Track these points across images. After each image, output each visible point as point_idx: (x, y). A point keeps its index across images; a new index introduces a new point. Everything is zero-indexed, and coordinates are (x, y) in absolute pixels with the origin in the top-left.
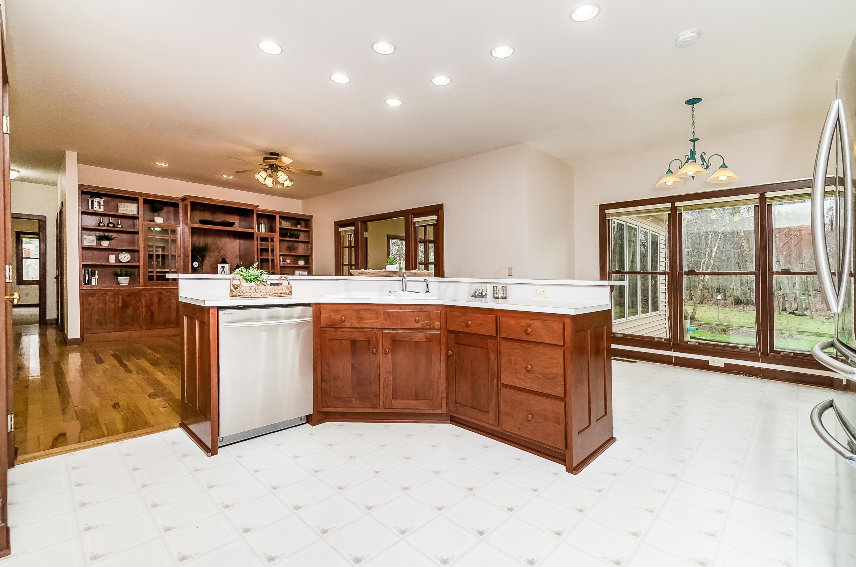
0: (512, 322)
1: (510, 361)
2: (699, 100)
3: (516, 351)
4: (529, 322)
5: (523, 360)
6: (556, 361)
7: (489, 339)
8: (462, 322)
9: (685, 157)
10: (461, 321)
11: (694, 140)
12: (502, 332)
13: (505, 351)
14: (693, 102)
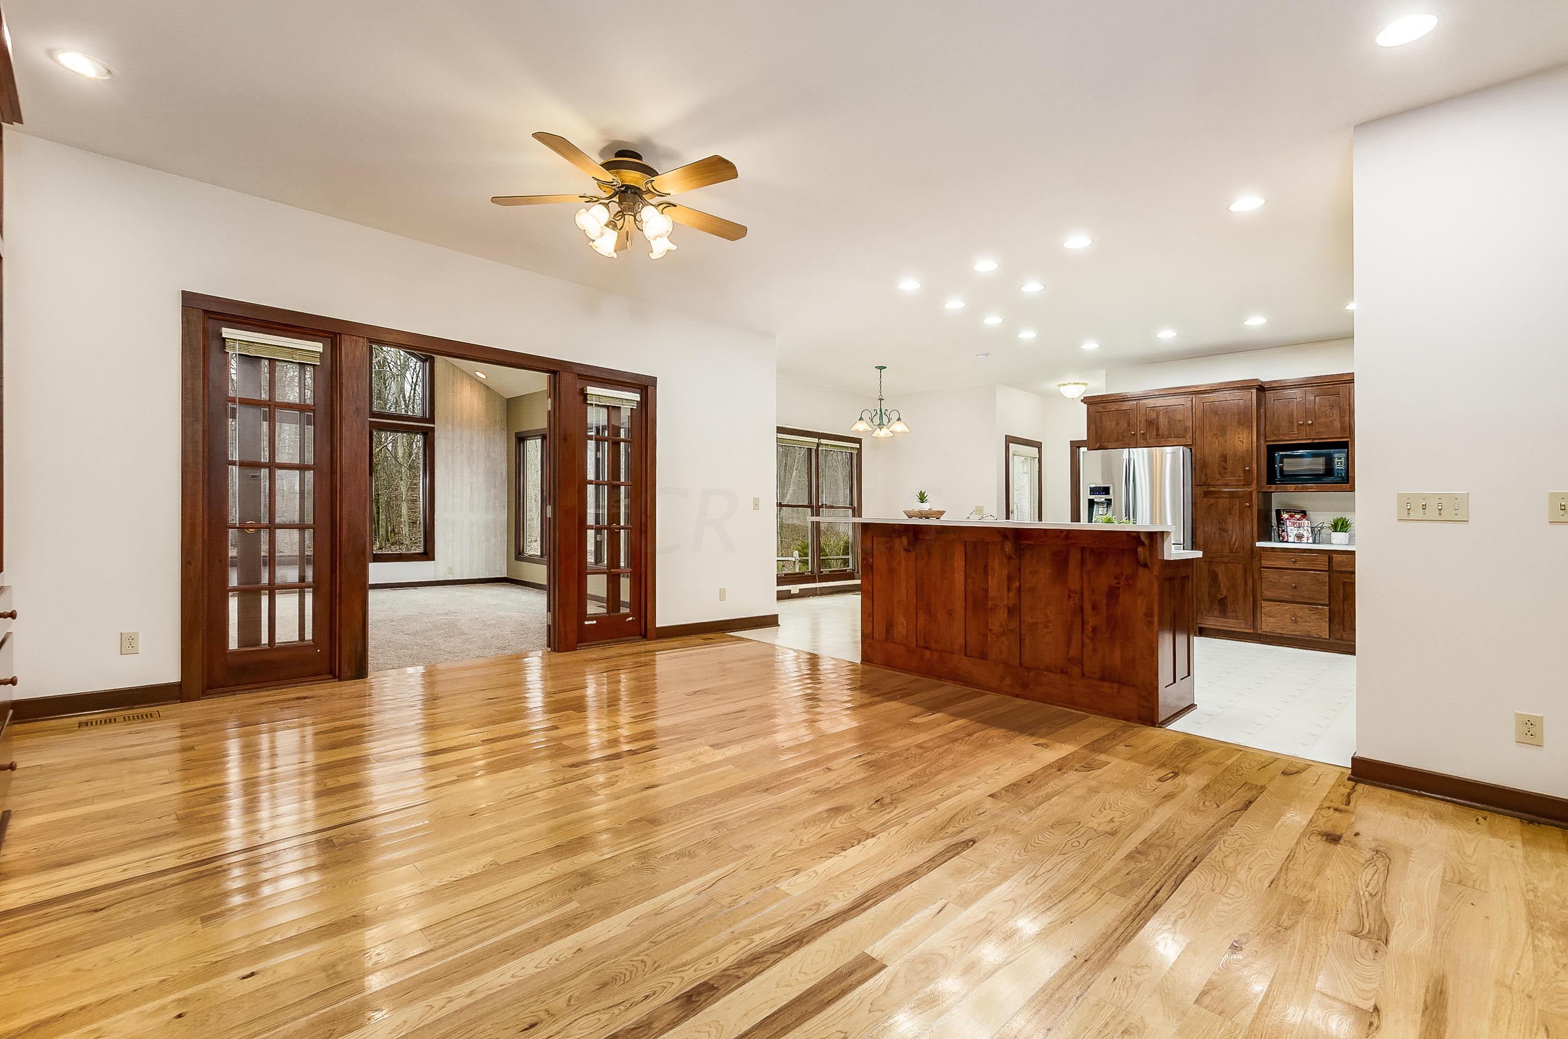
2: (885, 368)
11: (881, 400)
14: (881, 368)
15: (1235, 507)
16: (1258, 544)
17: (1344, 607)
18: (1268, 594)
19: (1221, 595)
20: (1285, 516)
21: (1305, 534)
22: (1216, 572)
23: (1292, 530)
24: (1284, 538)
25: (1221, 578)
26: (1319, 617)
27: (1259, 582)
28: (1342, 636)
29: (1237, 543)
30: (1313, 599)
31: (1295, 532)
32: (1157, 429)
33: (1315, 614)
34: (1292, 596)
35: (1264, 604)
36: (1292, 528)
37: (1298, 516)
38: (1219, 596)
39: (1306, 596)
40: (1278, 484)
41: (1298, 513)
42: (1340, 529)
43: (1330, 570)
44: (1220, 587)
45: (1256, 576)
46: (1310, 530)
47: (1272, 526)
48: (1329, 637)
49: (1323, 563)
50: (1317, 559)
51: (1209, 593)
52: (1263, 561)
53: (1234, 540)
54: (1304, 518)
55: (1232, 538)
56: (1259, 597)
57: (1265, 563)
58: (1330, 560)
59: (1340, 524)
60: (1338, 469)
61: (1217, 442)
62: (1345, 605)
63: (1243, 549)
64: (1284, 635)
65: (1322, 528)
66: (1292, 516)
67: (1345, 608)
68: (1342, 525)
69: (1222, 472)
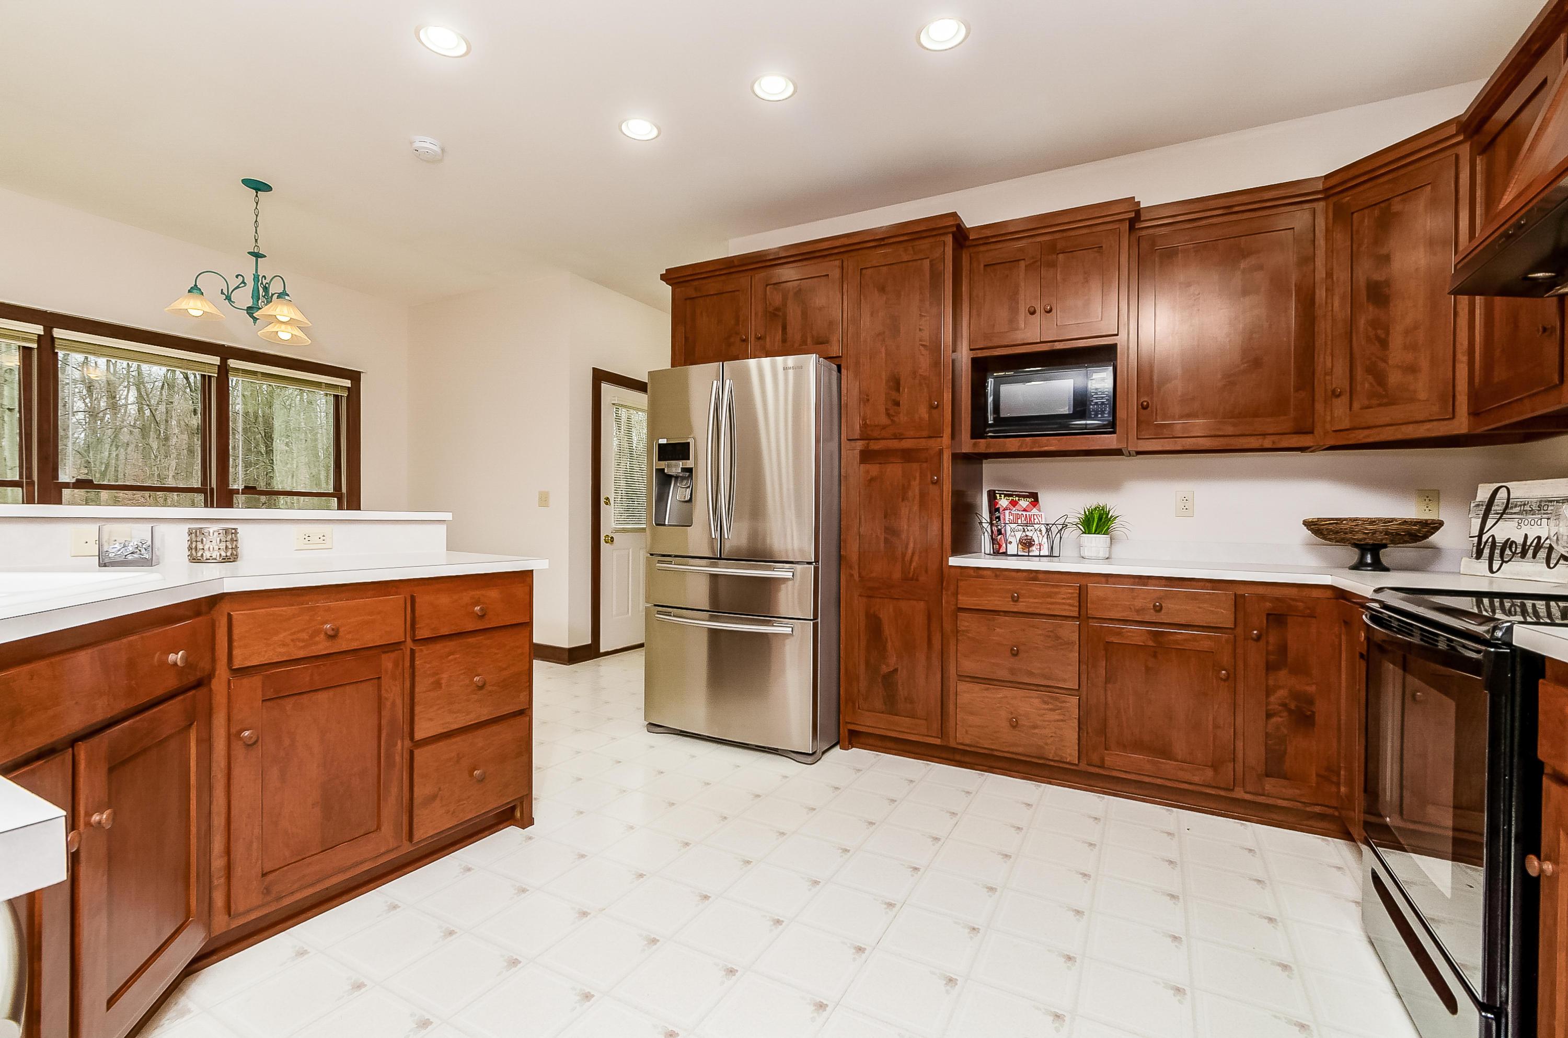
0: (444, 600)
1: (437, 685)
2: (268, 188)
3: (451, 657)
4: (477, 593)
5: (462, 672)
6: (519, 651)
7: (384, 652)
8: (303, 630)
9: (237, 276)
10: (293, 630)
11: (257, 255)
12: (420, 628)
13: (428, 666)
14: (259, 187)
15: (913, 483)
16: (954, 561)
17: (1106, 695)
18: (969, 666)
19: (888, 665)
20: (1003, 502)
21: (1035, 538)
22: (879, 619)
23: (1012, 530)
24: (1000, 547)
25: (888, 630)
26: (1061, 717)
27: (952, 642)
28: (1103, 760)
29: (916, 558)
30: (1049, 678)
31: (1019, 535)
32: (784, 328)
33: (1054, 710)
34: (1012, 671)
35: (962, 687)
36: (1013, 526)
37: (1024, 503)
38: (885, 669)
39: (1036, 671)
40: (991, 437)
41: (1024, 497)
42: (1096, 531)
43: (1082, 616)
44: (885, 648)
45: (948, 627)
46: (1044, 530)
47: (981, 523)
48: (1079, 762)
49: (1066, 603)
50: (1056, 593)
51: (867, 663)
52: (960, 597)
53: (910, 551)
54: (1034, 506)
55: (907, 548)
56: (952, 671)
57: (965, 601)
58: (1082, 593)
59: (1096, 517)
60: (1096, 403)
61: (883, 350)
62: (1109, 693)
63: (926, 572)
64: (996, 753)
65: (1065, 526)
66: (1014, 503)
67: (1109, 698)
68: (1100, 519)
69: (892, 412)
